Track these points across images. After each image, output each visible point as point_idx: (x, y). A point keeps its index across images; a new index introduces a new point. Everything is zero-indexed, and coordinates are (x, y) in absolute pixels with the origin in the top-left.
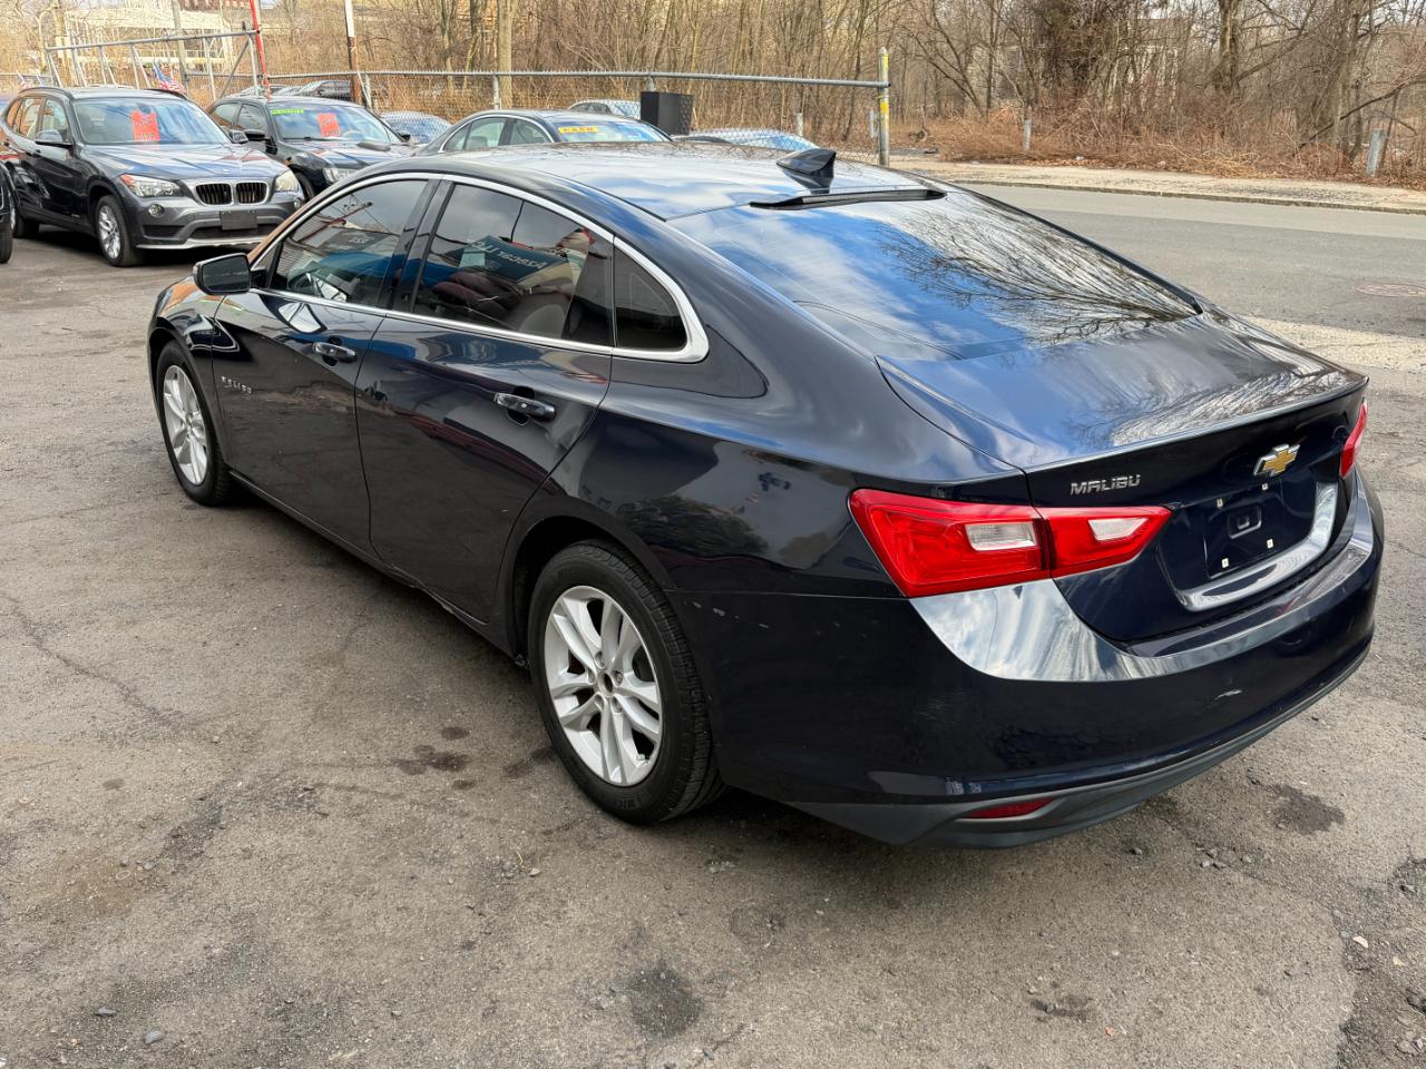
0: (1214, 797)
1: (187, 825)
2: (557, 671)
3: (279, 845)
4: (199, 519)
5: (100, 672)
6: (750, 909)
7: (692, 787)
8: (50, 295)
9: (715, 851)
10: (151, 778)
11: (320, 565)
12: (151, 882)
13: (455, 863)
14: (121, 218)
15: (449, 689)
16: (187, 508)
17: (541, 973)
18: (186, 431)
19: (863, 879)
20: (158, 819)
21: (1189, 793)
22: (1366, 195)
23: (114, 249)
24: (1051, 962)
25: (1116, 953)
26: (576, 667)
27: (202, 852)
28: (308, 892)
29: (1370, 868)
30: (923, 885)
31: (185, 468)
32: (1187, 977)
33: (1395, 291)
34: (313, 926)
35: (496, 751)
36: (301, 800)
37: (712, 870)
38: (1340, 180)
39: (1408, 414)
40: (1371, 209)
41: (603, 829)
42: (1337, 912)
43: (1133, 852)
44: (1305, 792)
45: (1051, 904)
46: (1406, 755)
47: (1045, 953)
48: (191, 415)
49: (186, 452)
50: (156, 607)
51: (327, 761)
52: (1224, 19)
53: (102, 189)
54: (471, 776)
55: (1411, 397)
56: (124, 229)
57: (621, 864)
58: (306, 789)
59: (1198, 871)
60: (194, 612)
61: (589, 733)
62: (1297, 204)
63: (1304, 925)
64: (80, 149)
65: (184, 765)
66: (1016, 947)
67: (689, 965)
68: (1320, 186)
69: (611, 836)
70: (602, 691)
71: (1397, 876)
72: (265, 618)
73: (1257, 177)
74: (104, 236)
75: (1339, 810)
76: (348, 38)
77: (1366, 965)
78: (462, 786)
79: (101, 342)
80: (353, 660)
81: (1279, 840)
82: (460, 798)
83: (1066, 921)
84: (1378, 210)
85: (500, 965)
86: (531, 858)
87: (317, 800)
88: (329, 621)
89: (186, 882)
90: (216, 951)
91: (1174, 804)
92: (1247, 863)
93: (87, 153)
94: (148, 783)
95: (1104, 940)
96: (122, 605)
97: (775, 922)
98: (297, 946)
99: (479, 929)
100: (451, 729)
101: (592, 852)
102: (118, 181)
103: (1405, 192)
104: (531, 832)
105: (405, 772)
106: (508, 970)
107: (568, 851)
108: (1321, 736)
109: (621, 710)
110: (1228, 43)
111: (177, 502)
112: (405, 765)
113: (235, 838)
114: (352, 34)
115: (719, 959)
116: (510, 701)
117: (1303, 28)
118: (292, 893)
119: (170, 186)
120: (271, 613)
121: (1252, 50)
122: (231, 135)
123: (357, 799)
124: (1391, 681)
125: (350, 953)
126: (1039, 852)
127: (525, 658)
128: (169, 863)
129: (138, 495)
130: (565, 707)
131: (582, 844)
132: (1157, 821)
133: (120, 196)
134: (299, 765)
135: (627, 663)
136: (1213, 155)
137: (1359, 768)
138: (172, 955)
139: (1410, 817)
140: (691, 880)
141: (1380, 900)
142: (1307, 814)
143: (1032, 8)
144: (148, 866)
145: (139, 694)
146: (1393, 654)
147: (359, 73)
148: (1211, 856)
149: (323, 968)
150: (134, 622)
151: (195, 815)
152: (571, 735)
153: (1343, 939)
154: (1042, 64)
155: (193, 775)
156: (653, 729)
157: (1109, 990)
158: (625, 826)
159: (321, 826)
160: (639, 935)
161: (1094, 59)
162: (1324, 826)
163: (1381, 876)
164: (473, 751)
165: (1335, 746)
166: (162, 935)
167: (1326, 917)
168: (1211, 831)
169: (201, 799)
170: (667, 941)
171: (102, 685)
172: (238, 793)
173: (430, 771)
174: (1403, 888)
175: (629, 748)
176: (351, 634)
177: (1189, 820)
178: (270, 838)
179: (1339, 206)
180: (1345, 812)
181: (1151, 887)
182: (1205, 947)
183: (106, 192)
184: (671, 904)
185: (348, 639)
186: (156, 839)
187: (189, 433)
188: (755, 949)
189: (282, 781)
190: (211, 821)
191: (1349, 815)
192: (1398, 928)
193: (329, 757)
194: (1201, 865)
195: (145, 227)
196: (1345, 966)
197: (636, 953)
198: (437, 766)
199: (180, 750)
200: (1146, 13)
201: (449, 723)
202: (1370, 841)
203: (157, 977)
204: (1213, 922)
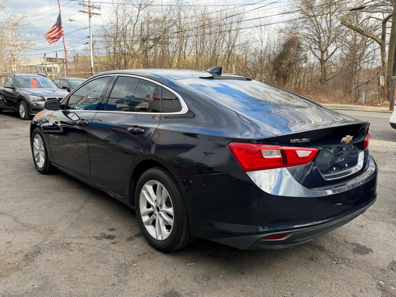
0: (335, 246)
1: (30, 253)
2: (143, 208)
3: (58, 258)
4: (41, 177)
5: (8, 214)
6: (200, 275)
7: (183, 238)
8: (4, 126)
9: (189, 260)
10: (20, 241)
11: (75, 188)
12: (17, 268)
13: (110, 263)
14: (26, 107)
15: (111, 219)
16: (38, 174)
17: (136, 292)
18: (39, 153)
19: (234, 267)
20: (21, 251)
21: (328, 245)
22: (362, 108)
23: (23, 115)
24: (290, 288)
25: (310, 286)
26: (149, 206)
27: (34, 260)
28: (65, 270)
29: (382, 263)
30: (252, 268)
31: (38, 164)
32: (331, 292)
33: (372, 129)
34: (66, 280)
35: (125, 234)
36: (65, 246)
37: (188, 264)
38: (355, 104)
39: (379, 156)
40: (364, 111)
41: (156, 254)
42: (373, 275)
43: (313, 260)
44: (361, 244)
45: (290, 273)
46: (389, 235)
47: (289, 286)
48: (41, 148)
49: (39, 159)
50: (26, 198)
51: (74, 237)
52: (322, 66)
53: (21, 99)
54: (116, 241)
55: (379, 152)
56: (26, 109)
57: (161, 263)
58: (67, 244)
59: (332, 265)
60: (37, 199)
61: (152, 226)
62: (344, 110)
63: (364, 278)
64: (16, 89)
65: (31, 237)
66: (280, 284)
67: (181, 290)
68: (350, 106)
69: (158, 256)
70: (156, 212)
71: (390, 266)
72: (58, 201)
73: (333, 104)
74: (21, 112)
75: (371, 249)
76: (92, 68)
77: (384, 289)
78: (114, 243)
79: (17, 137)
80: (82, 211)
81: (355, 257)
82: (113, 246)
83: (294, 277)
84: (366, 111)
85: (123, 290)
86: (134, 262)
87: (70, 247)
88: (76, 202)
89: (28, 268)
90: (36, 286)
91: (324, 248)
92: (346, 263)
93: (18, 90)
94: (19, 242)
95: (306, 282)
96: (17, 197)
97: (208, 278)
98: (61, 285)
99: (117, 280)
100: (111, 229)
101: (152, 260)
102: (26, 97)
103: (372, 107)
104: (134, 255)
105: (97, 239)
106: (126, 291)
107: (145, 260)
108: (364, 231)
109: (162, 217)
110: (323, 72)
111: (35, 173)
112: (97, 238)
113: (45, 256)
114: (92, 66)
115: (191, 288)
116: (129, 221)
117: (342, 69)
118: (61, 271)
119: (40, 98)
120: (60, 200)
121: (329, 74)
122: (58, 86)
123: (82, 246)
124: (382, 217)
125: (77, 287)
126: (285, 260)
127: (134, 206)
128: (24, 263)
129: (24, 171)
130: (145, 219)
131: (149, 258)
132: (319, 252)
133: (26, 101)
134: (65, 237)
135: (164, 202)
136: (321, 98)
137: (376, 239)
138: (22, 288)
139: (391, 250)
140: (182, 267)
141: (386, 272)
142: (362, 250)
143: (272, 63)
144: (17, 264)
145: (19, 219)
146: (382, 211)
147: (94, 73)
148: (335, 261)
149: (69, 291)
150: (19, 202)
151: (33, 250)
152: (147, 227)
153: (376, 282)
154: (274, 77)
155: (33, 240)
156: (171, 221)
157: (308, 296)
158: (162, 253)
159: (71, 253)
160: (166, 282)
161: (288, 76)
162: (367, 253)
163: (385, 266)
164: (117, 234)
165: (368, 233)
166: (20, 282)
167: (370, 276)
168: (335, 254)
169: (35, 246)
170: (175, 283)
171: (8, 217)
172: (46, 245)
173: (104, 239)
174: (392, 269)
175: (164, 229)
176: (83, 205)
177: (328, 252)
178: (55, 256)
179: (355, 110)
180: (373, 249)
181: (319, 269)
182: (336, 284)
183: (22, 100)
184: (176, 274)
185: (82, 206)
186: (20, 257)
187: (40, 153)
188: (202, 285)
189: (60, 242)
190: (38, 251)
191: (374, 250)
192: (392, 279)
193: (74, 236)
194: (333, 263)
195: (32, 109)
196: (378, 289)
197: (165, 287)
198: (106, 238)
199: (30, 234)
200: (301, 64)
201: (110, 227)
202: (381, 257)
203: (17, 294)
204: (337, 278)
